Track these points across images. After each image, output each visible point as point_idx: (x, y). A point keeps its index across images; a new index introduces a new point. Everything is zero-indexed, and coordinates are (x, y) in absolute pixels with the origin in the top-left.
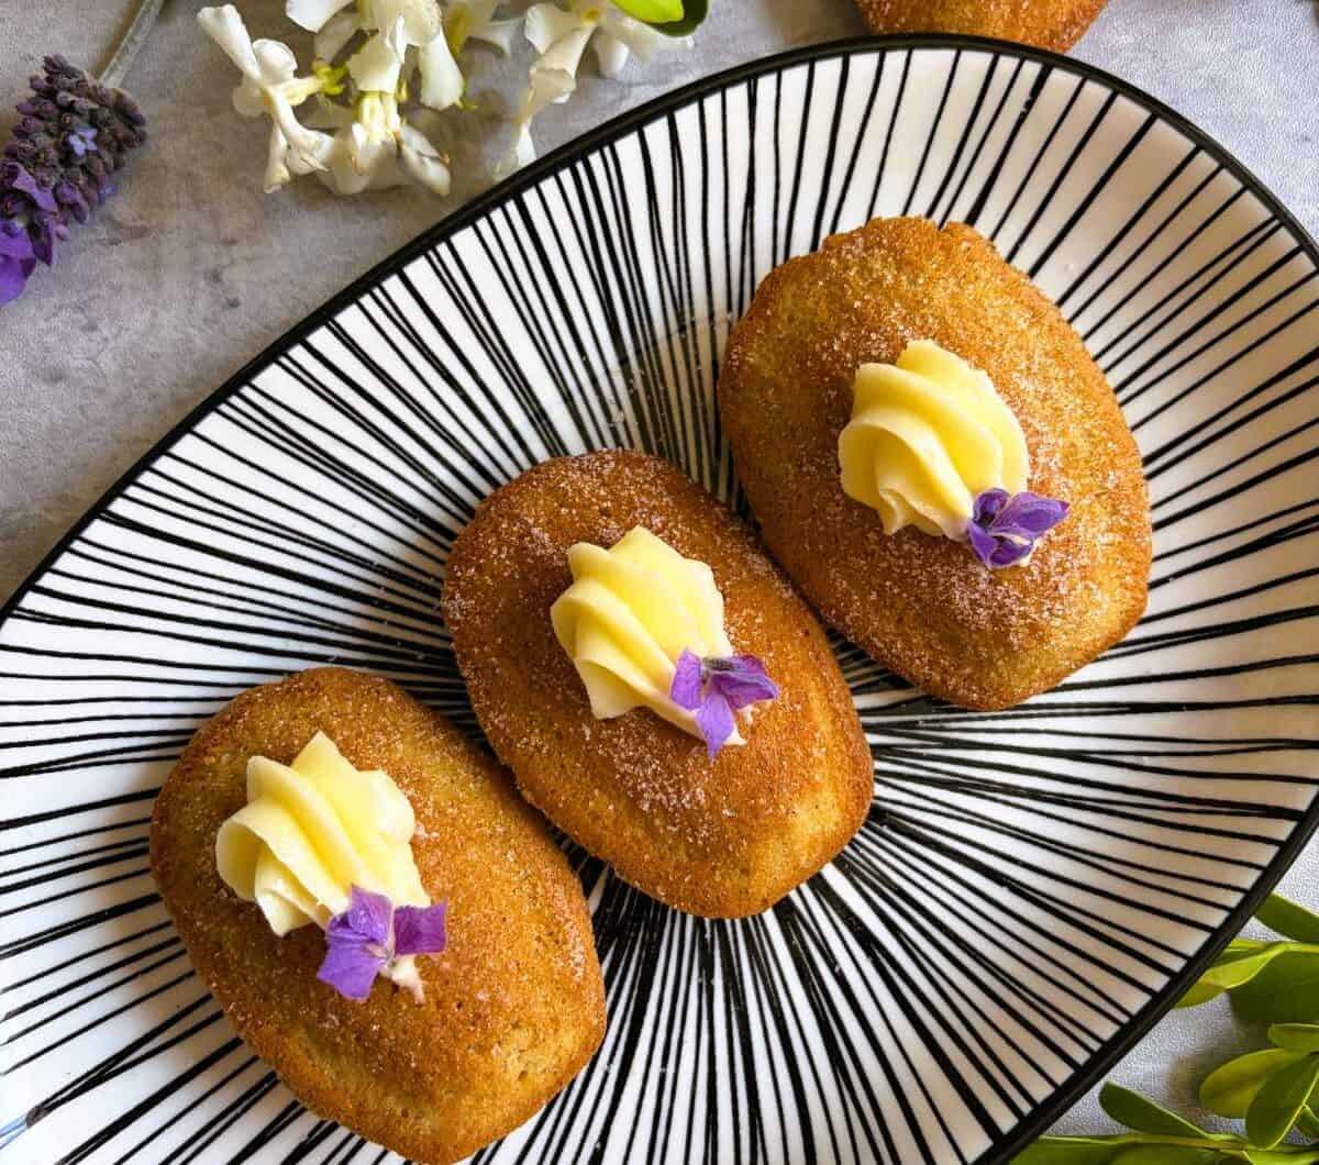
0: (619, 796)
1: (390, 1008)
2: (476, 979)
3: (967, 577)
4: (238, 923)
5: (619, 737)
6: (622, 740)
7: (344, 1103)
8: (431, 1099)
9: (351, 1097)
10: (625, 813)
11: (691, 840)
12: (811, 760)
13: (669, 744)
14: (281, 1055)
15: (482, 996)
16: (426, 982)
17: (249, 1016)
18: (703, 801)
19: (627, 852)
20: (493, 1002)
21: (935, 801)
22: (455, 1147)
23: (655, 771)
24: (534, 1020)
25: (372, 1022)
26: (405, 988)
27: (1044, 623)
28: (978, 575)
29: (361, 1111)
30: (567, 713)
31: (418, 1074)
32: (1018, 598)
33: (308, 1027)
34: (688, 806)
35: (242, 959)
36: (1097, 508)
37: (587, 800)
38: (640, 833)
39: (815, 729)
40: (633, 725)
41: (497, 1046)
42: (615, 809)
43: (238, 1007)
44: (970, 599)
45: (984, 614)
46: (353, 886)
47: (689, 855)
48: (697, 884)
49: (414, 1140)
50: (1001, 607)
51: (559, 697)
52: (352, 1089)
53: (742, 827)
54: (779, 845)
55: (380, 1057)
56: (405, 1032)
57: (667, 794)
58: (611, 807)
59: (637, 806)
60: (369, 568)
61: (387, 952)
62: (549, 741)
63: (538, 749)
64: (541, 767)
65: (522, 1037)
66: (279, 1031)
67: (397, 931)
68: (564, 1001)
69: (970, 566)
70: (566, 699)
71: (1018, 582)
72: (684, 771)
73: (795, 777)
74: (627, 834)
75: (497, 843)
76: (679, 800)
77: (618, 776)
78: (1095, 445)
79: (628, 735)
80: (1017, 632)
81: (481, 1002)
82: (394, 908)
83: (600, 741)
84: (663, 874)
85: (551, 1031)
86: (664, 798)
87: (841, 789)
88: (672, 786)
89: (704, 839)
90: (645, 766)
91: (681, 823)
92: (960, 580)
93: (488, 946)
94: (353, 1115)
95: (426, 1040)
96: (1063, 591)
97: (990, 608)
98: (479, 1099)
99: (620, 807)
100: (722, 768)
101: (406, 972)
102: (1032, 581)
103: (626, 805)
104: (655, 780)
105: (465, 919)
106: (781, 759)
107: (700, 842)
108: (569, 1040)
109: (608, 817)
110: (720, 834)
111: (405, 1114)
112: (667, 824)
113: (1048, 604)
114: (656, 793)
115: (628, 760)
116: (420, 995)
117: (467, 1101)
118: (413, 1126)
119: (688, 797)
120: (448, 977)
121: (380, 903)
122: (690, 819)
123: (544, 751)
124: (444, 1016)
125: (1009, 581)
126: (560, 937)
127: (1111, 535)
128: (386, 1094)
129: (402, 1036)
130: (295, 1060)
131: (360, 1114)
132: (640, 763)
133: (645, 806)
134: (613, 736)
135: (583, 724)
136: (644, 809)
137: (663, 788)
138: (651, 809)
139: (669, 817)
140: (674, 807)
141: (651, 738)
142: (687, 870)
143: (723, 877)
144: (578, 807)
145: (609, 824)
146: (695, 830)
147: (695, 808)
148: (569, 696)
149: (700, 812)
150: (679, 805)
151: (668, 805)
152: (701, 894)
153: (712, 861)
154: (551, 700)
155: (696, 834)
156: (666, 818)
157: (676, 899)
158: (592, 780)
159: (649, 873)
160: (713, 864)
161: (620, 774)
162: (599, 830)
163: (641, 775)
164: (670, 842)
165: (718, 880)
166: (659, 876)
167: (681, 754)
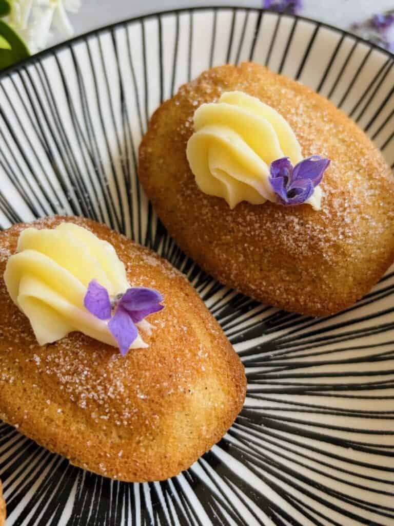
0: (65, 401)
3: (287, 226)
5: (59, 358)
6: (62, 360)
10: (71, 414)
11: (118, 423)
12: (197, 358)
13: (94, 355)
18: (122, 390)
19: (74, 443)
21: (291, 403)
23: (86, 376)
27: (341, 242)
28: (293, 221)
30: (24, 351)
32: (321, 230)
34: (113, 396)
36: (358, 177)
37: (43, 409)
38: (83, 427)
39: (198, 342)
40: (68, 348)
42: (63, 412)
44: (293, 239)
45: (304, 245)
47: (120, 437)
48: (128, 458)
50: (312, 238)
51: (17, 341)
53: (153, 405)
54: (182, 416)
57: (97, 392)
58: (59, 410)
59: (77, 406)
62: (14, 374)
63: (7, 381)
64: (10, 393)
69: (286, 217)
70: (22, 341)
71: (319, 221)
72: (107, 372)
73: (187, 368)
74: (73, 428)
76: (106, 393)
77: (62, 387)
78: (348, 146)
79: (65, 355)
80: (326, 252)
83: (47, 364)
84: (102, 454)
86: (96, 395)
87: (222, 379)
88: (100, 384)
89: (128, 420)
90: (79, 374)
91: (110, 412)
92: (284, 228)
96: (348, 220)
97: (306, 241)
99: (67, 411)
100: (134, 366)
102: (326, 218)
103: (71, 409)
104: (87, 383)
106: (175, 358)
107: (125, 423)
109: (59, 419)
110: (138, 414)
112: (100, 415)
113: (341, 230)
114: (89, 392)
115: (68, 373)
119: (111, 389)
122: (116, 405)
123: (11, 381)
125: (312, 221)
127: (373, 191)
132: (76, 372)
133: (83, 404)
134: (55, 358)
135: (35, 355)
136: (83, 407)
137: (94, 387)
138: (87, 405)
139: (101, 408)
140: (103, 399)
141: (82, 353)
142: (119, 447)
143: (146, 447)
144: (37, 415)
145: (60, 424)
146: (120, 414)
147: (118, 397)
148: (24, 338)
149: (122, 399)
150: (107, 397)
151: (99, 399)
152: (132, 464)
153: (136, 436)
154: (12, 344)
155: (121, 417)
156: (99, 410)
157: (114, 472)
158: (45, 394)
159: (92, 455)
160: (137, 438)
161: (63, 384)
162: (53, 429)
163: (78, 381)
164: (105, 428)
165: (143, 450)
166: (100, 456)
167: (103, 361)
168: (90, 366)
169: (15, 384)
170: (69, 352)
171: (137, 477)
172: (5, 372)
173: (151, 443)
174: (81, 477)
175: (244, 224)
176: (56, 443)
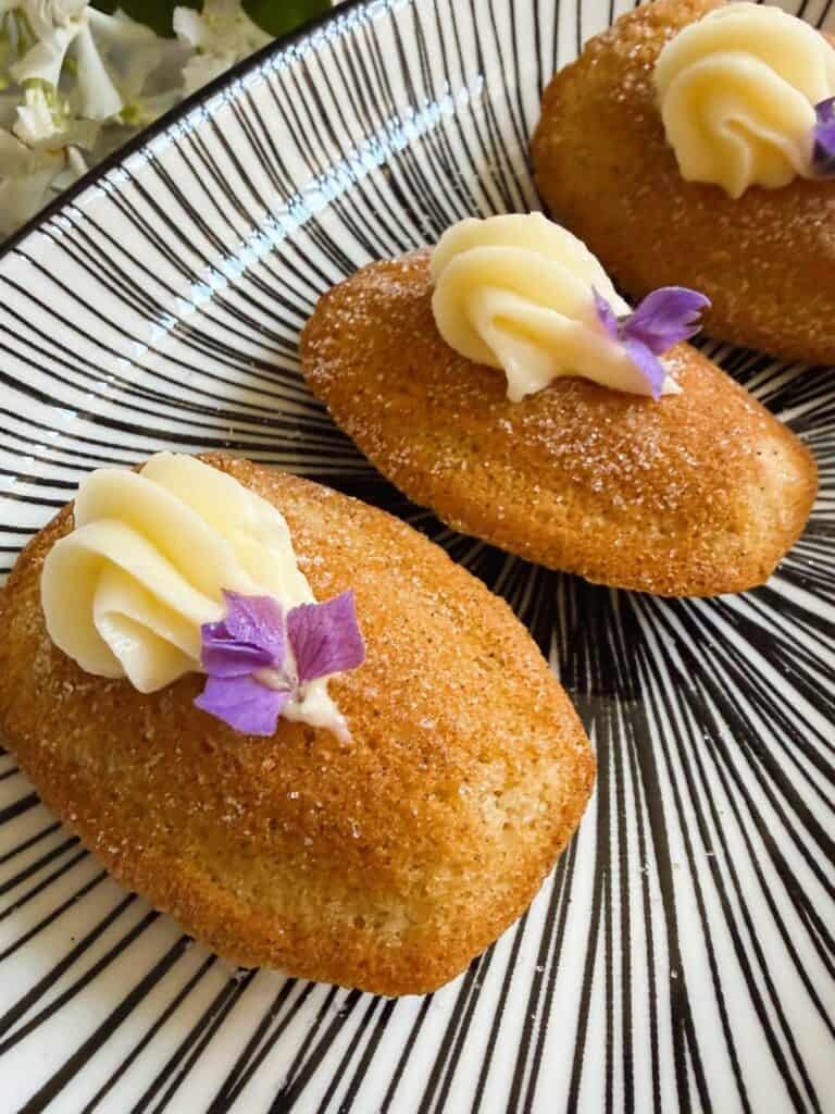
0: (565, 485)
1: (307, 762)
2: (414, 705)
4: (91, 717)
5: (544, 419)
6: (549, 421)
7: (272, 928)
8: (391, 885)
9: (282, 918)
11: (661, 507)
13: (603, 409)
14: (174, 884)
15: (428, 724)
16: (349, 718)
17: (124, 842)
18: (660, 456)
19: (592, 546)
20: (442, 730)
22: (440, 958)
23: (596, 440)
24: (502, 747)
25: (289, 790)
26: (323, 730)
29: (296, 932)
30: (478, 417)
31: (365, 851)
33: (203, 834)
34: (647, 466)
35: (105, 765)
37: (530, 501)
40: (555, 402)
41: (463, 785)
42: (564, 501)
43: (108, 837)
46: (224, 591)
48: (685, 559)
49: (381, 960)
51: (463, 403)
52: (278, 904)
53: (712, 475)
54: (757, 490)
55: (308, 841)
56: (335, 792)
57: (619, 463)
59: (588, 490)
60: (212, 415)
61: (286, 678)
62: (467, 456)
63: (456, 468)
64: (466, 484)
65: (493, 772)
66: (167, 854)
67: (295, 647)
68: (533, 729)
69: (828, 204)
72: (630, 431)
74: (586, 524)
75: (396, 571)
76: (634, 463)
77: (556, 464)
79: (554, 413)
81: (428, 731)
82: (284, 615)
83: (525, 430)
85: (528, 762)
86: (617, 467)
88: (621, 450)
89: (678, 500)
90: (584, 439)
91: (644, 491)
93: (418, 667)
94: (288, 943)
95: (367, 796)
98: (457, 869)
99: (570, 499)
100: (667, 420)
101: (319, 705)
104: (600, 452)
105: (381, 640)
108: (554, 775)
109: (559, 512)
110: (692, 490)
111: (360, 922)
112: (629, 499)
114: (606, 465)
116: (345, 736)
117: (443, 876)
118: (373, 941)
119: (643, 456)
120: (376, 707)
121: (263, 608)
122: (653, 480)
123: (463, 467)
124: (383, 759)
126: (504, 656)
128: (327, 900)
129: (333, 799)
130: (196, 886)
131: (295, 942)
132: (577, 436)
133: (598, 485)
134: (537, 420)
135: (501, 421)
136: (597, 489)
137: (613, 457)
138: (604, 486)
139: (627, 489)
140: (631, 473)
141: (581, 408)
142: (669, 544)
143: (709, 541)
144: (523, 511)
145: (563, 519)
146: (662, 493)
147: (656, 466)
148: (475, 397)
149: (663, 471)
150: (637, 468)
151: (625, 473)
152: (695, 569)
153: (692, 526)
154: (457, 409)
155: (665, 498)
156: (623, 492)
157: (666, 583)
158: (528, 478)
159: (627, 562)
160: (695, 528)
161: (557, 459)
162: (552, 530)
163: (583, 450)
164: (639, 517)
165: (706, 547)
166: (639, 561)
167: (618, 414)
168: (599, 426)
169: (471, 470)
170: (559, 409)
171: (706, 587)
172: (449, 456)
173: (718, 533)
174: (559, 633)
175: (753, 225)
176: (561, 553)
